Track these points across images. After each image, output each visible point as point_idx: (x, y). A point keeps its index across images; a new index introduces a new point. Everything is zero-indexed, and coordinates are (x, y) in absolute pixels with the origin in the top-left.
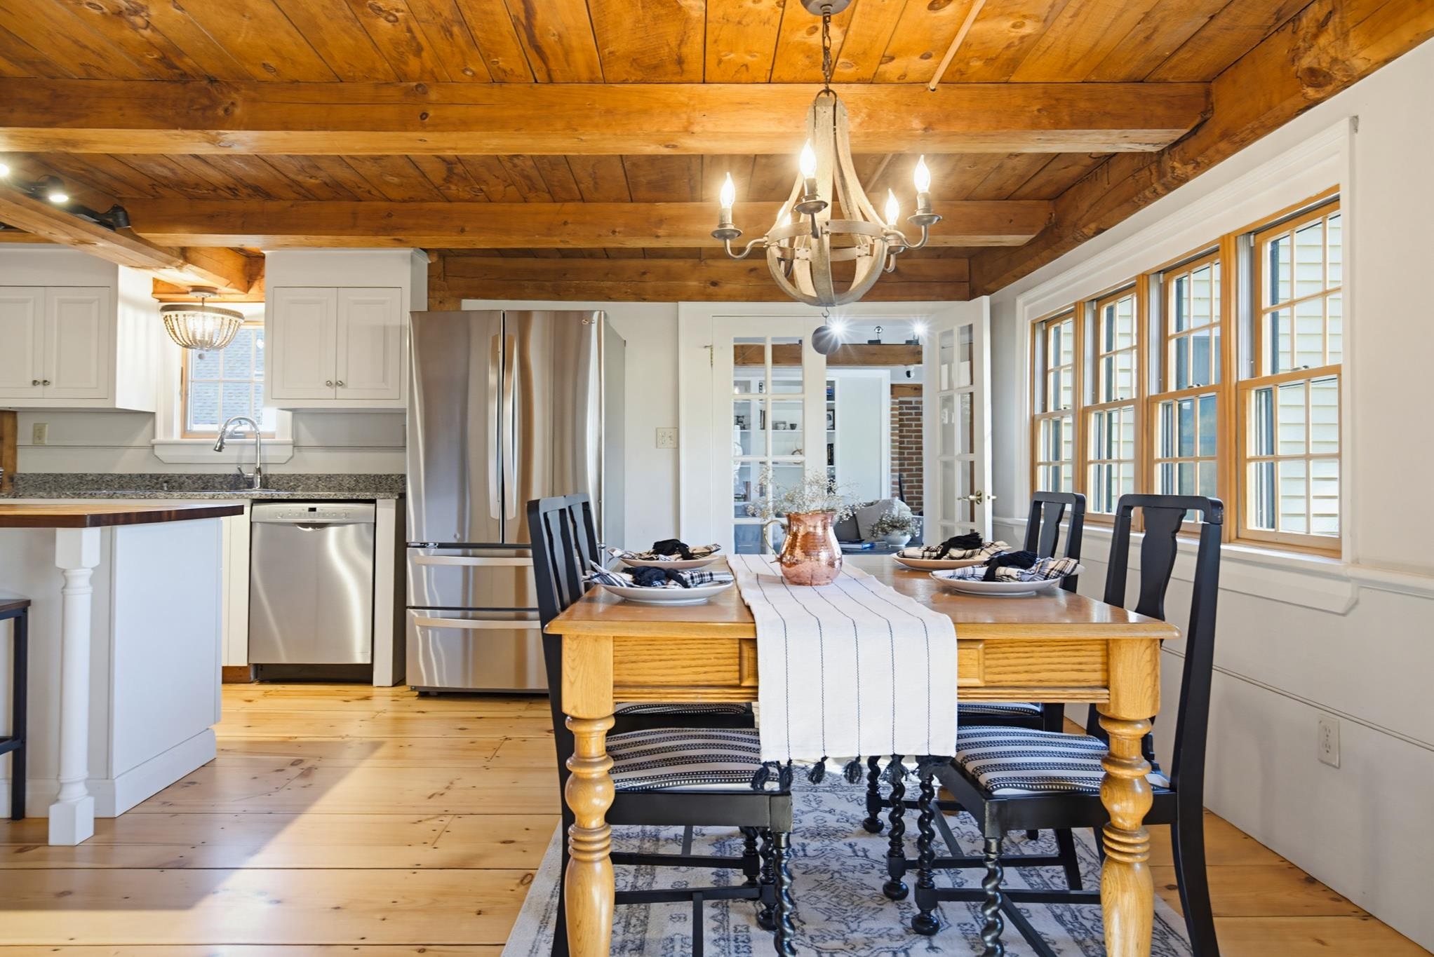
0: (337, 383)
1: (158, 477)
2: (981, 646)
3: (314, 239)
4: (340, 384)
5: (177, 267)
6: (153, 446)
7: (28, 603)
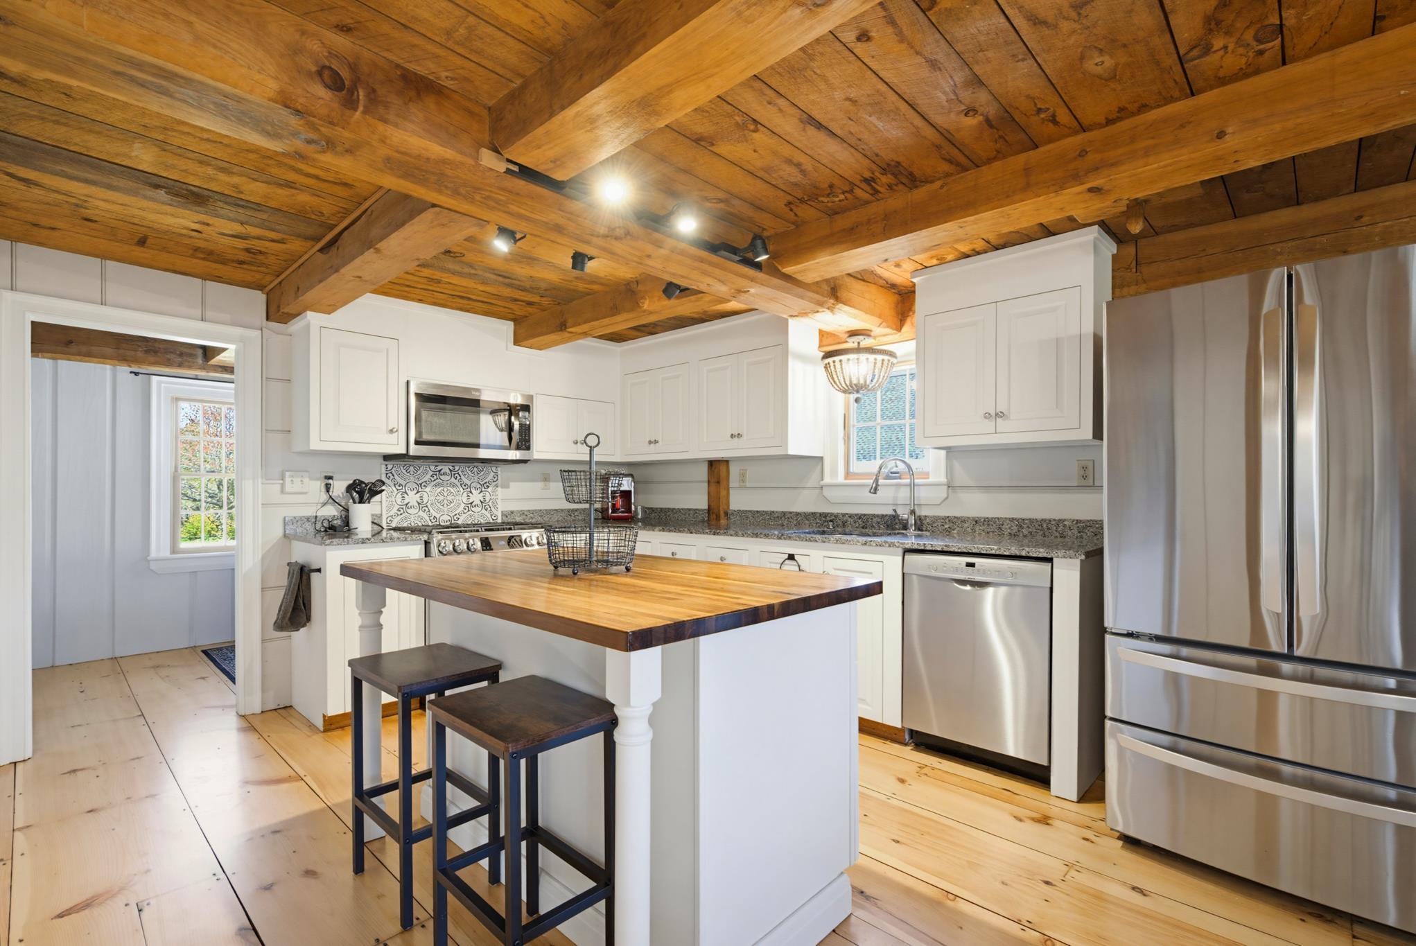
0: (997, 414)
1: (825, 516)
4: (1000, 415)
5: (828, 309)
6: (822, 487)
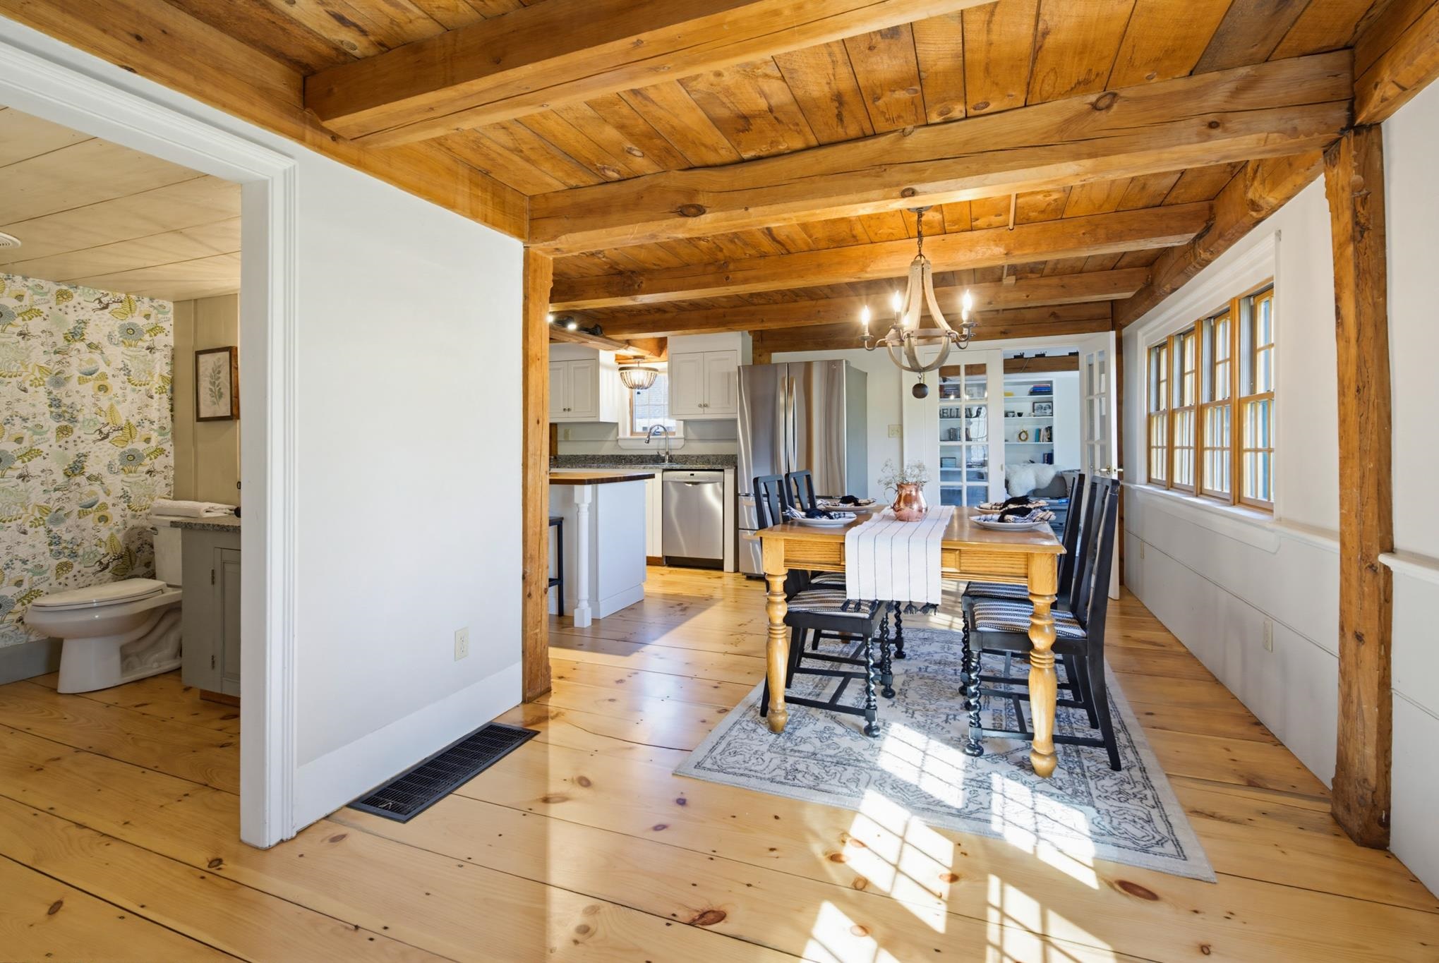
1: (620, 456)
2: (958, 552)
3: (687, 331)
4: (705, 406)
5: (626, 349)
6: (617, 441)
7: (562, 518)
